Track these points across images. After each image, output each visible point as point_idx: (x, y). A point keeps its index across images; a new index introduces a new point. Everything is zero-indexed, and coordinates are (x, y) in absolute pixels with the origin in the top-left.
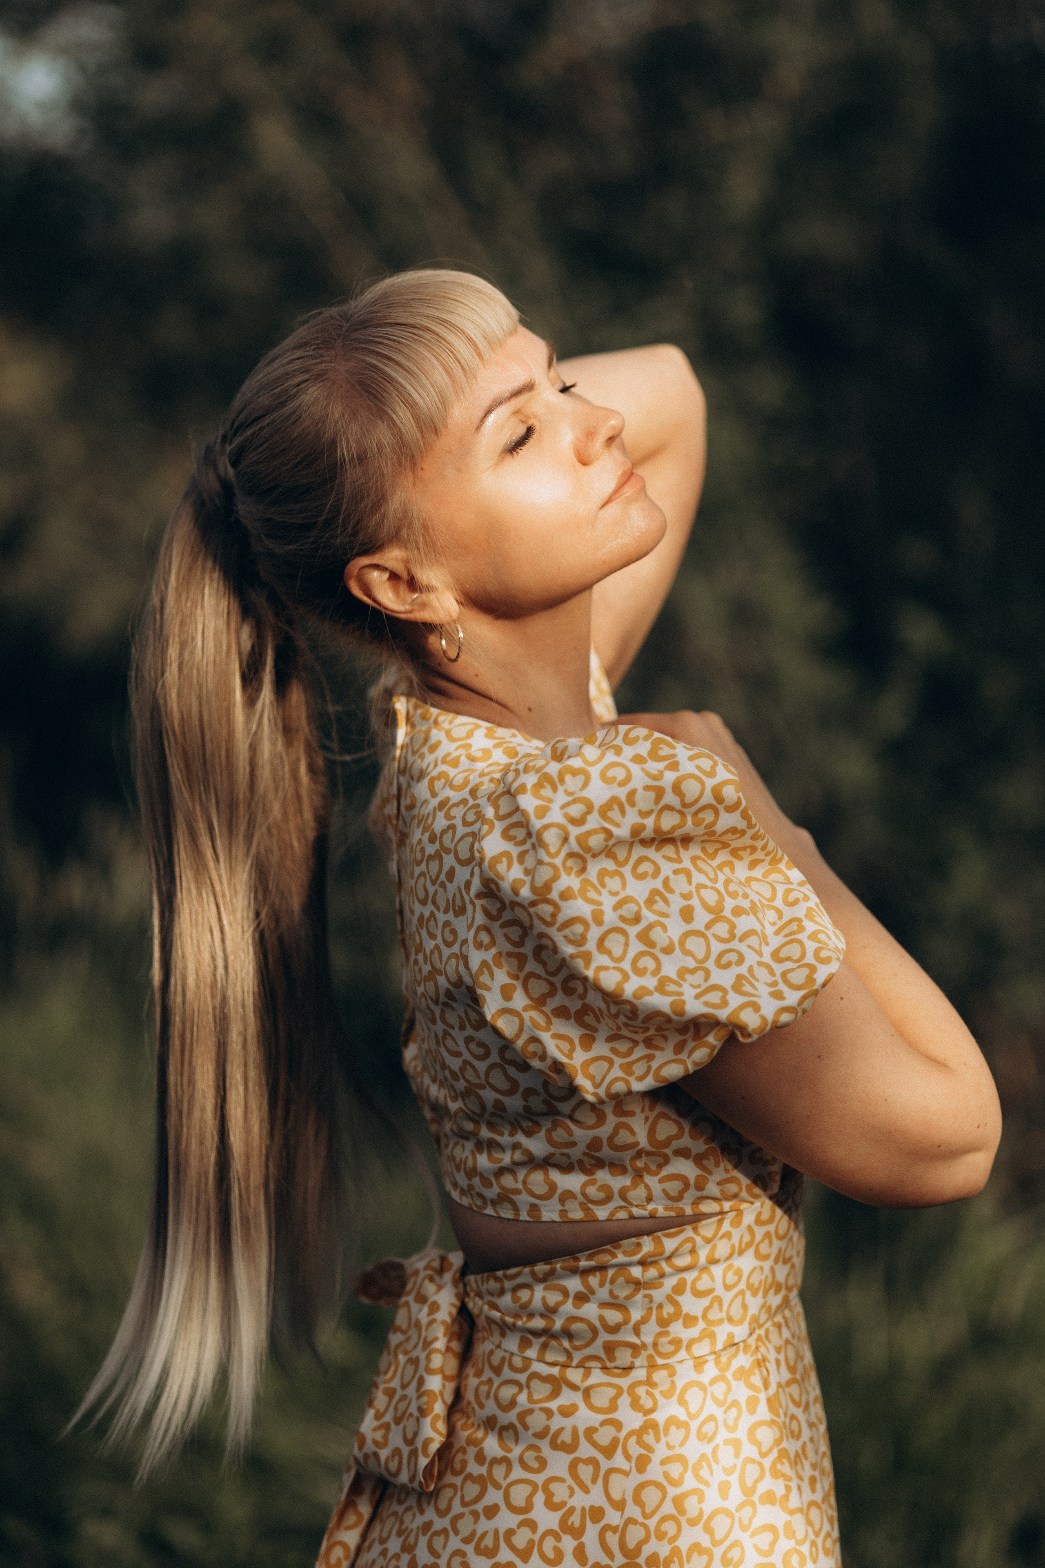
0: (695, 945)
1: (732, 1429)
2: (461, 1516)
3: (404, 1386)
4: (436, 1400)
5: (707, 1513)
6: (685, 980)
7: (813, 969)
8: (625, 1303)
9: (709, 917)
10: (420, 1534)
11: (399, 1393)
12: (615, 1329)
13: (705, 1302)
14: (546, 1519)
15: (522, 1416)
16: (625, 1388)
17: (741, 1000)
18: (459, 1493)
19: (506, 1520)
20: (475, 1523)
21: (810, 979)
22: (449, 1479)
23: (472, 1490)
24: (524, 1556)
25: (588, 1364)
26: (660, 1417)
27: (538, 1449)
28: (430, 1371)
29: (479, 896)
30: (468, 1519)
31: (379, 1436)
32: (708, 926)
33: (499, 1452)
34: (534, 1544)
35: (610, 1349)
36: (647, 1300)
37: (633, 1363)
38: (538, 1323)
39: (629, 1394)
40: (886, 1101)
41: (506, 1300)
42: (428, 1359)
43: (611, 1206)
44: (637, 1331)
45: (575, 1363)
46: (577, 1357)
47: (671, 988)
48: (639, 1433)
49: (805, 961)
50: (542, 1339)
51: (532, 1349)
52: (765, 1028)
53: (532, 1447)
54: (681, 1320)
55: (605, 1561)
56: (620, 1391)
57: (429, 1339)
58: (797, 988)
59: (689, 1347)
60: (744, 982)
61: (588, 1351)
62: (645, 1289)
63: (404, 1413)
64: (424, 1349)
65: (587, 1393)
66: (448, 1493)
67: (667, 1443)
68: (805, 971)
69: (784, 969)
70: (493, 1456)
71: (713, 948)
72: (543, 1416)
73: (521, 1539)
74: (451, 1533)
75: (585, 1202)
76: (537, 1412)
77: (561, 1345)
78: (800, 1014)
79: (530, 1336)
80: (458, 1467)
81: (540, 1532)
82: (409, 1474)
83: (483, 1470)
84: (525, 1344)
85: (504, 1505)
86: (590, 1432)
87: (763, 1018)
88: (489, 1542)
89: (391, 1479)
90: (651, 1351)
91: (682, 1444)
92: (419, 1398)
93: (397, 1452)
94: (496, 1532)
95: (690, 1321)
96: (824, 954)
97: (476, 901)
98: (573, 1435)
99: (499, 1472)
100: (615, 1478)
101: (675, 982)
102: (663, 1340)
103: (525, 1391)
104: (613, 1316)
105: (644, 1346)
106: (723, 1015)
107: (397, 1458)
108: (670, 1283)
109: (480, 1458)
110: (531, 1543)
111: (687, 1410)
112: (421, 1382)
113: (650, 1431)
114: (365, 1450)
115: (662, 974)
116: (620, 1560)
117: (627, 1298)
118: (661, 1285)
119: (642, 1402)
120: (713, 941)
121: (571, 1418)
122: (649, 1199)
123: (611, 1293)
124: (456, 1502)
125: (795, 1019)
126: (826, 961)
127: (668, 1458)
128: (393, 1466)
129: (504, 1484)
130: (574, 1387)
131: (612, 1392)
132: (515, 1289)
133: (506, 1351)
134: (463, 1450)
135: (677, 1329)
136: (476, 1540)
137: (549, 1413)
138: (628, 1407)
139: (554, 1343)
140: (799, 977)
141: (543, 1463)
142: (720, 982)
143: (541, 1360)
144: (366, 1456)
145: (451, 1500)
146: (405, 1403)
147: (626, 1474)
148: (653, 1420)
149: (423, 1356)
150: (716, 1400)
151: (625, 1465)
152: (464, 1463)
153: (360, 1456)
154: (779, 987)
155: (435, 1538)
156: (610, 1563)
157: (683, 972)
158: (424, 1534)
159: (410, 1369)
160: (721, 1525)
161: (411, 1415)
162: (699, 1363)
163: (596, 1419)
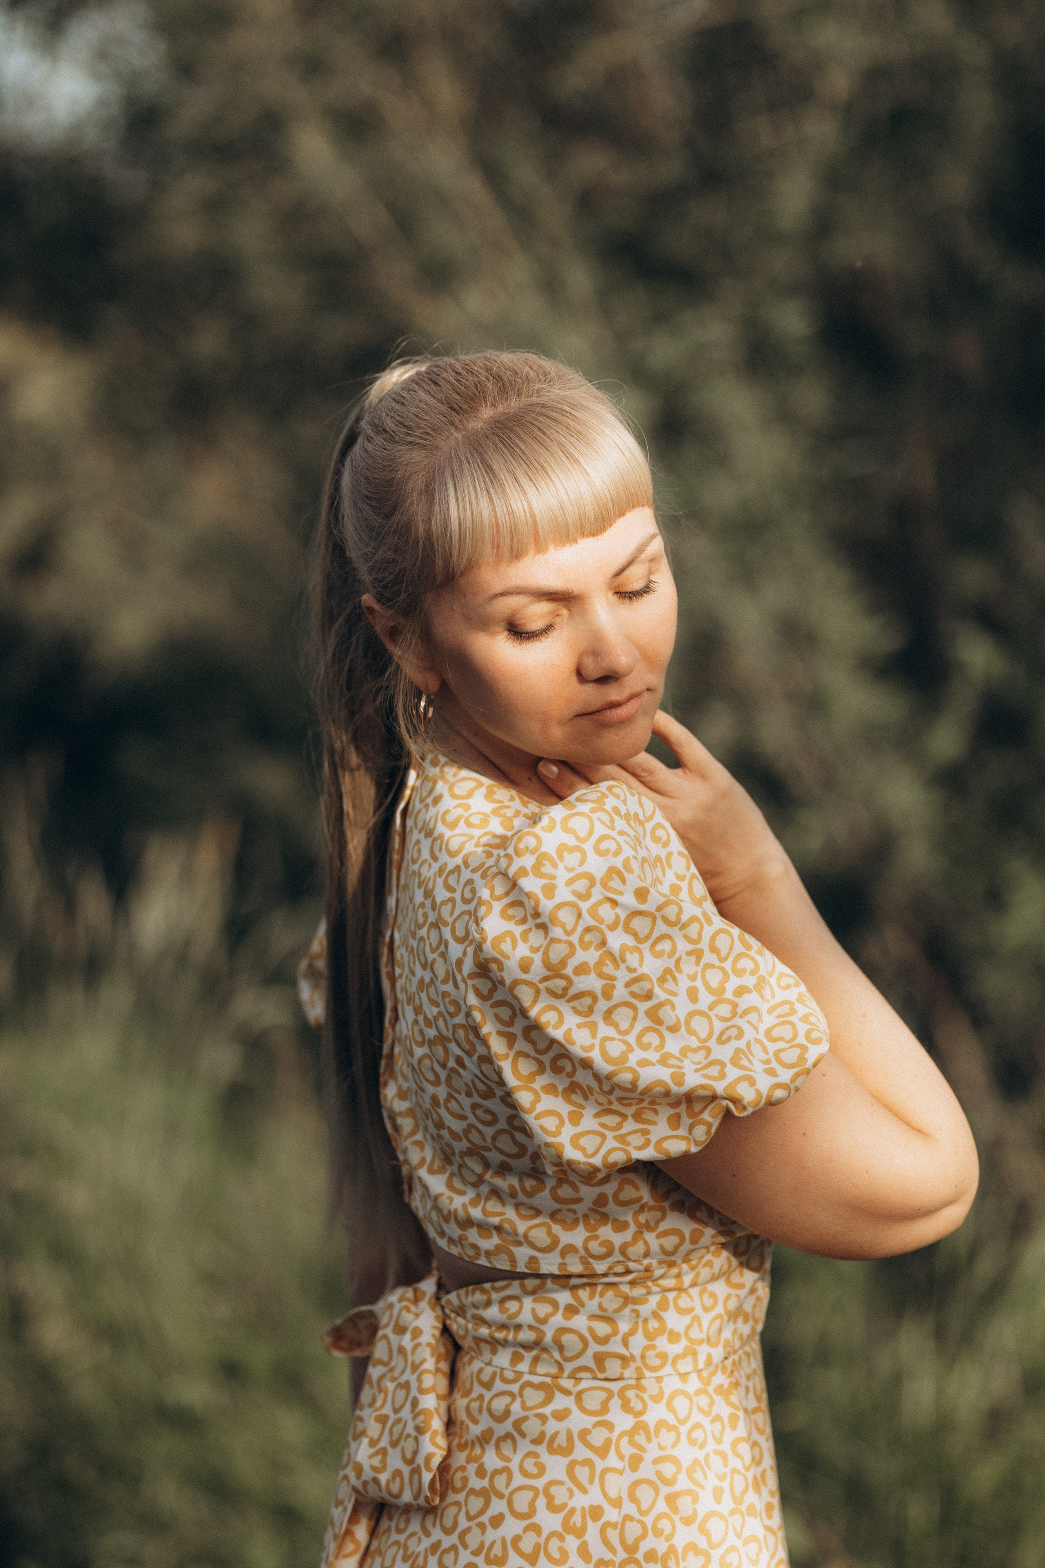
0: (700, 1025)
1: (719, 1441)
2: (468, 1530)
3: (396, 1411)
4: (432, 1417)
5: (701, 1514)
6: (687, 1057)
7: (804, 1049)
8: (613, 1316)
9: (712, 998)
10: (429, 1554)
11: (392, 1417)
12: (605, 1340)
13: (687, 1319)
14: (550, 1522)
15: (517, 1424)
16: (616, 1391)
17: (738, 1073)
18: (464, 1509)
19: (512, 1527)
20: (483, 1534)
21: (802, 1059)
22: (452, 1497)
23: (476, 1504)
24: (532, 1559)
25: (579, 1375)
26: (651, 1418)
27: (535, 1455)
28: (422, 1391)
29: (472, 976)
30: (476, 1531)
31: (376, 1461)
32: (712, 1007)
33: (500, 1464)
34: (540, 1547)
35: (600, 1359)
36: (634, 1314)
37: (622, 1373)
38: (526, 1336)
39: (619, 1396)
40: (867, 1172)
41: (493, 1313)
42: (419, 1380)
43: (610, 1261)
44: (625, 1343)
45: (566, 1374)
46: (569, 1367)
47: (672, 1062)
48: (631, 1433)
49: (797, 1041)
50: (534, 1353)
51: (524, 1363)
52: (760, 1102)
53: (531, 1454)
54: (666, 1335)
55: (608, 1556)
56: (610, 1394)
57: (417, 1362)
58: (790, 1066)
59: (674, 1363)
60: (742, 1056)
61: (578, 1363)
62: (633, 1303)
63: (401, 1435)
64: (413, 1372)
65: (579, 1397)
66: (453, 1510)
67: (659, 1444)
68: (797, 1051)
69: (778, 1048)
70: (494, 1467)
71: (715, 1028)
72: (538, 1421)
73: (528, 1543)
74: (460, 1548)
75: (586, 1256)
76: (532, 1418)
77: (552, 1357)
78: (793, 1092)
79: (521, 1351)
80: (458, 1484)
81: (545, 1534)
82: (413, 1493)
83: (485, 1483)
84: (516, 1358)
85: (508, 1512)
86: (584, 1434)
87: (758, 1092)
88: (497, 1550)
89: (394, 1501)
90: (639, 1363)
91: (674, 1446)
92: (414, 1418)
93: (397, 1473)
94: (504, 1540)
95: (674, 1337)
96: (814, 1035)
97: (468, 981)
98: (568, 1438)
99: (500, 1482)
100: (610, 1478)
101: (677, 1059)
102: (650, 1354)
103: (518, 1400)
104: (602, 1328)
105: (633, 1358)
106: (720, 1087)
107: (398, 1480)
108: (654, 1301)
109: (481, 1472)
110: (537, 1547)
111: (676, 1416)
112: (415, 1403)
113: (641, 1432)
114: (364, 1478)
115: (665, 1050)
116: (622, 1555)
117: (616, 1311)
118: (647, 1301)
119: (632, 1404)
120: (716, 1021)
121: (565, 1422)
122: (646, 1255)
123: (600, 1306)
124: (462, 1518)
125: (788, 1096)
126: (817, 1042)
127: (660, 1457)
128: (395, 1488)
129: (507, 1493)
130: (566, 1392)
131: (603, 1395)
132: (502, 1301)
133: (496, 1367)
134: (463, 1468)
135: (662, 1343)
136: (485, 1550)
137: (543, 1418)
138: (619, 1409)
139: (545, 1356)
140: (791, 1056)
141: (542, 1469)
142: (719, 1057)
143: (532, 1372)
144: (365, 1484)
145: (456, 1517)
146: (401, 1426)
147: (621, 1472)
148: (643, 1421)
149: (413, 1379)
150: (701, 1410)
151: (618, 1464)
152: (465, 1480)
153: (358, 1484)
154: (773, 1065)
155: (445, 1556)
156: (613, 1557)
157: (685, 1051)
158: (433, 1554)
159: (401, 1393)
160: (716, 1527)
161: (408, 1435)
162: (684, 1376)
163: (588, 1421)
